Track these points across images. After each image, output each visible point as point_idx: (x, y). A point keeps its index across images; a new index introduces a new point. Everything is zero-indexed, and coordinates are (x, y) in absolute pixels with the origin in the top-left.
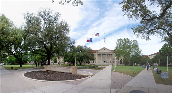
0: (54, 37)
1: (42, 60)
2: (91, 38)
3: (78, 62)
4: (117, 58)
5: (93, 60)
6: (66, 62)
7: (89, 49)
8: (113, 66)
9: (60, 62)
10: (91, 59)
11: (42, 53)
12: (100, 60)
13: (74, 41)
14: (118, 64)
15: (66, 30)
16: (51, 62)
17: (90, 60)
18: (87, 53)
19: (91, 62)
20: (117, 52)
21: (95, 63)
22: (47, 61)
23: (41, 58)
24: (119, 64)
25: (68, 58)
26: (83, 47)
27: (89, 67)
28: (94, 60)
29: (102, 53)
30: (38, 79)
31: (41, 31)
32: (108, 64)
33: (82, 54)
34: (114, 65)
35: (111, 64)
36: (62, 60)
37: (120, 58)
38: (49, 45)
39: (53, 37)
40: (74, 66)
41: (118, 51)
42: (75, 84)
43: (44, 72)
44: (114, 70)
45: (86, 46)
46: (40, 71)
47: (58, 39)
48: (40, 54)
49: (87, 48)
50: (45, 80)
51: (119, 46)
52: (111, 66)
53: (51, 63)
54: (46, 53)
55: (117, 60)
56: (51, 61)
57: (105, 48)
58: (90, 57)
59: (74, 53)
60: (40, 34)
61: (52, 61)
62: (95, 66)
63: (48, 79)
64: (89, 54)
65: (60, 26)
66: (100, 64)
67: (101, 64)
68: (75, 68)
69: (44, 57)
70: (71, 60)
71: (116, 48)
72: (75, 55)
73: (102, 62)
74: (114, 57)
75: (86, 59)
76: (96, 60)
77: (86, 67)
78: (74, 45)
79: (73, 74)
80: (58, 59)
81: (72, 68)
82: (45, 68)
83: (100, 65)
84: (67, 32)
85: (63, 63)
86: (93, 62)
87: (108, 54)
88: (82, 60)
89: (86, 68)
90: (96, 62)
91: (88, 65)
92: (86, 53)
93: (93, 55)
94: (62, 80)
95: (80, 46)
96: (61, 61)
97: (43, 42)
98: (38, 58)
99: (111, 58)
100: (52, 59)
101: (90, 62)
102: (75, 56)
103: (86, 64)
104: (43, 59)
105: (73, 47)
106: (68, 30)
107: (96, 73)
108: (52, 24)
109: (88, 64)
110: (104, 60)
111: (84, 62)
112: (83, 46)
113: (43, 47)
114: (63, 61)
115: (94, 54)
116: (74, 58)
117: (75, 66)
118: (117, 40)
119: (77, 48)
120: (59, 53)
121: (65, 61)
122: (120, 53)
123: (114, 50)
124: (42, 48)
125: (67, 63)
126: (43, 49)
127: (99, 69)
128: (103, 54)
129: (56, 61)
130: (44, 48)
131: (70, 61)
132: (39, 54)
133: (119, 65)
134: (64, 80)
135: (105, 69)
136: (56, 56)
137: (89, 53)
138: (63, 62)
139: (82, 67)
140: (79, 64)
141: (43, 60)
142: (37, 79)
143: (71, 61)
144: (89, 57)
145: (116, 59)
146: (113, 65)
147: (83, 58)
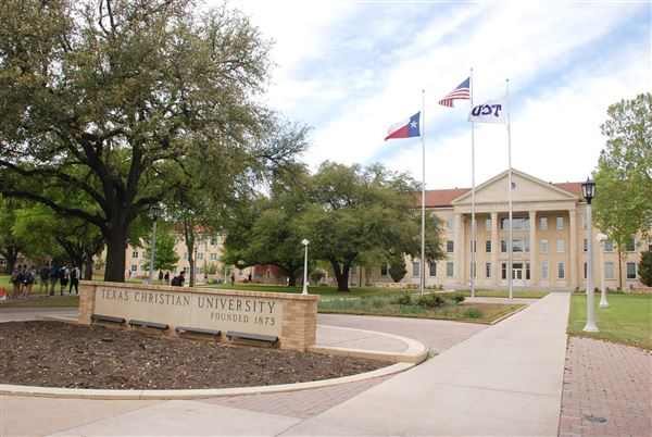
0: (162, 97)
1: (63, 243)
2: (416, 118)
3: (324, 268)
4: (616, 236)
5: (433, 255)
6: (241, 267)
7: (399, 182)
8: (578, 299)
9: (199, 264)
10: (414, 250)
11: (67, 196)
12: (481, 258)
13: (301, 136)
14: (627, 284)
15: (247, 66)
16: (130, 260)
17: (407, 258)
18: (387, 211)
19: (416, 273)
20: (612, 196)
21: (444, 280)
22: (104, 253)
23: (55, 232)
24: (636, 283)
25: (256, 245)
26: (359, 174)
27: (401, 302)
28: (440, 256)
29: (494, 211)
30: (22, 381)
31: (66, 46)
32: (545, 284)
33: (348, 217)
34: (590, 292)
35: (562, 283)
36: (211, 251)
37: (638, 237)
38: (124, 144)
39: (153, 100)
40: (291, 295)
41: (618, 184)
42: (297, 414)
43: (77, 330)
44: (590, 328)
45: (377, 169)
46: (40, 324)
47: (187, 117)
48: (48, 202)
49: (389, 178)
50: (82, 386)
51: (624, 150)
52: (568, 296)
53: (134, 268)
54: (96, 198)
55: (614, 257)
56: (135, 255)
57: (515, 173)
58: (411, 234)
59: (294, 208)
60: (56, 67)
61: (136, 258)
62: (446, 295)
63: (102, 375)
64: (400, 218)
65: (203, 36)
66: (481, 281)
67: (487, 283)
68: (298, 307)
69: (79, 221)
70: (277, 255)
71: (605, 166)
72: (301, 224)
73: (496, 269)
74: (586, 234)
75: (378, 250)
76: (455, 257)
77: (378, 305)
78: (298, 158)
79: (285, 344)
80: (180, 248)
81: (278, 306)
82: (86, 304)
83: (479, 293)
84: (254, 78)
85: (217, 276)
86: (433, 273)
87: (540, 215)
88: (351, 258)
89: (378, 309)
90: (450, 273)
91: (394, 292)
92: (377, 209)
93: (432, 224)
94: (209, 386)
95: (342, 167)
96: (207, 256)
97: (75, 123)
98: (31, 227)
99: (561, 243)
100: (136, 244)
101: (409, 266)
102: (304, 228)
103: (380, 285)
104: (72, 239)
105: (289, 174)
106: (255, 68)
107: (449, 343)
108: (154, 17)
109: (392, 285)
110: (509, 257)
111: (368, 272)
112: (356, 167)
113: (77, 154)
114: (223, 260)
115: (440, 214)
116: (298, 242)
117: (305, 292)
118: (611, 110)
119: (317, 177)
120: (192, 206)
121: (231, 261)
122: (638, 200)
123: (588, 185)
124: (67, 163)
125: (247, 271)
126: (79, 171)
127: (474, 315)
128: (502, 217)
129: (164, 259)
130: (83, 162)
131: (265, 264)
132: (43, 200)
133: (633, 293)
134: (225, 384)
135: (517, 315)
136: (170, 224)
137: (404, 208)
138: (220, 266)
139: (351, 305)
140: (329, 280)
141: (68, 246)
142: (13, 381)
143: (274, 263)
144: (404, 236)
145: (608, 249)
146: (578, 292)
147: (357, 244)
